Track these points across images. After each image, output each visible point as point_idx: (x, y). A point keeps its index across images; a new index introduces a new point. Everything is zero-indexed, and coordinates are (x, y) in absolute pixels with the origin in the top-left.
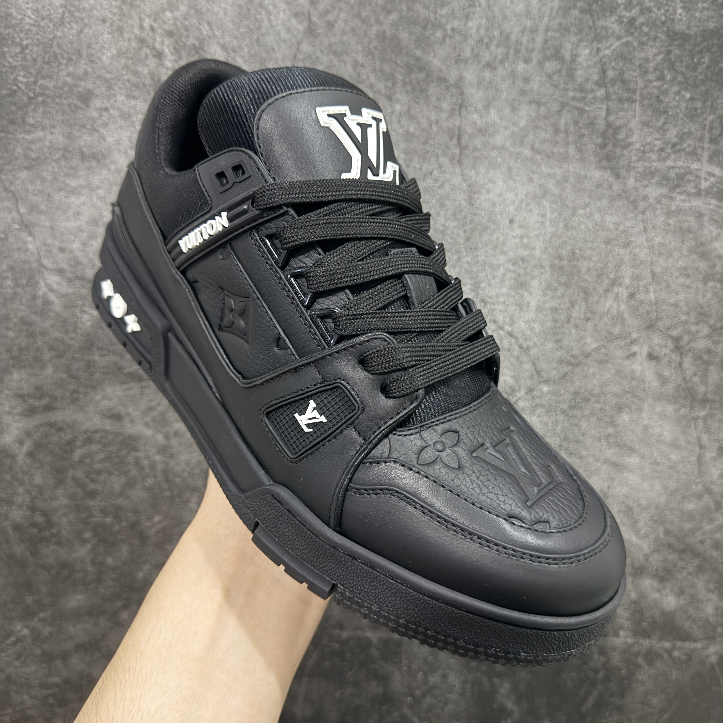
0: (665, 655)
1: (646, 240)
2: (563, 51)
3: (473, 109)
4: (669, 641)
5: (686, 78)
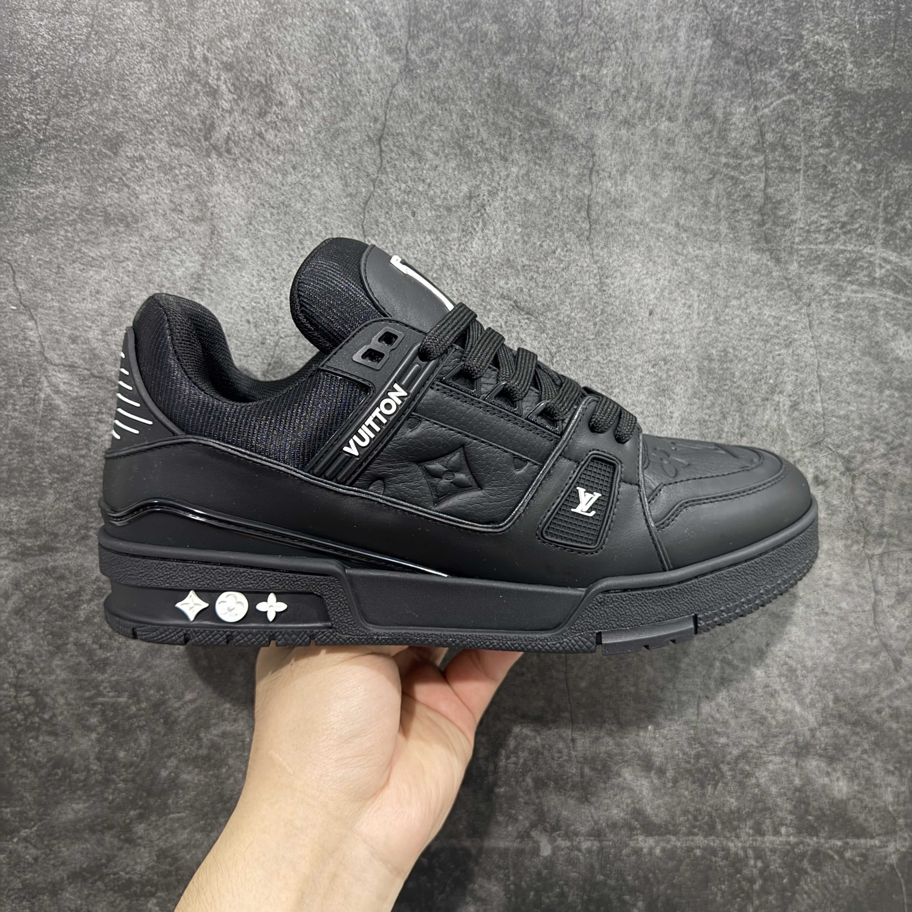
0: (836, 857)
1: (813, 338)
2: (714, 108)
3: (606, 175)
4: (839, 839)
5: (857, 145)
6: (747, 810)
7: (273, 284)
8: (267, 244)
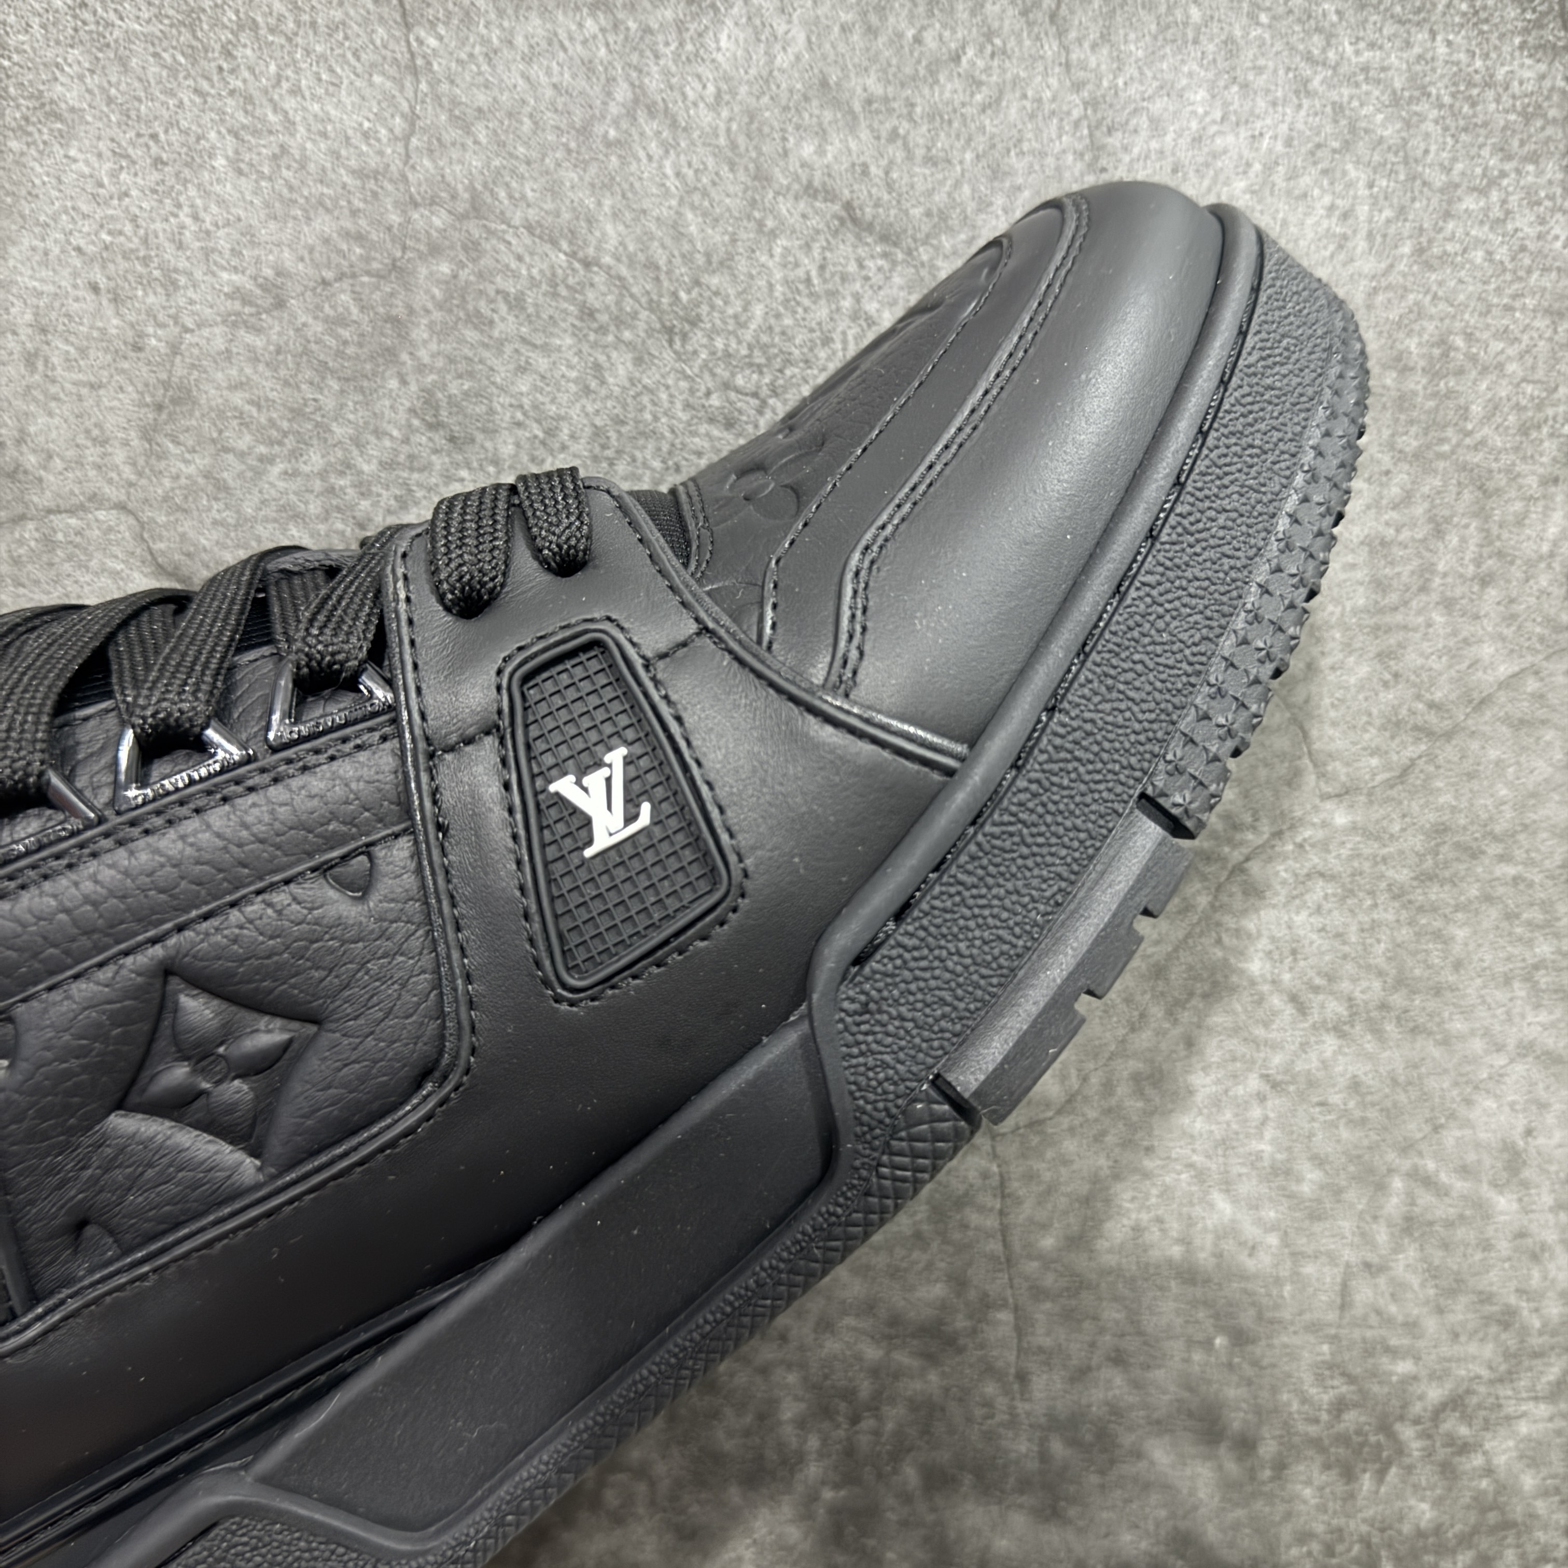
6: (1458, 1527)
7: (156, 176)
8: (134, 62)
